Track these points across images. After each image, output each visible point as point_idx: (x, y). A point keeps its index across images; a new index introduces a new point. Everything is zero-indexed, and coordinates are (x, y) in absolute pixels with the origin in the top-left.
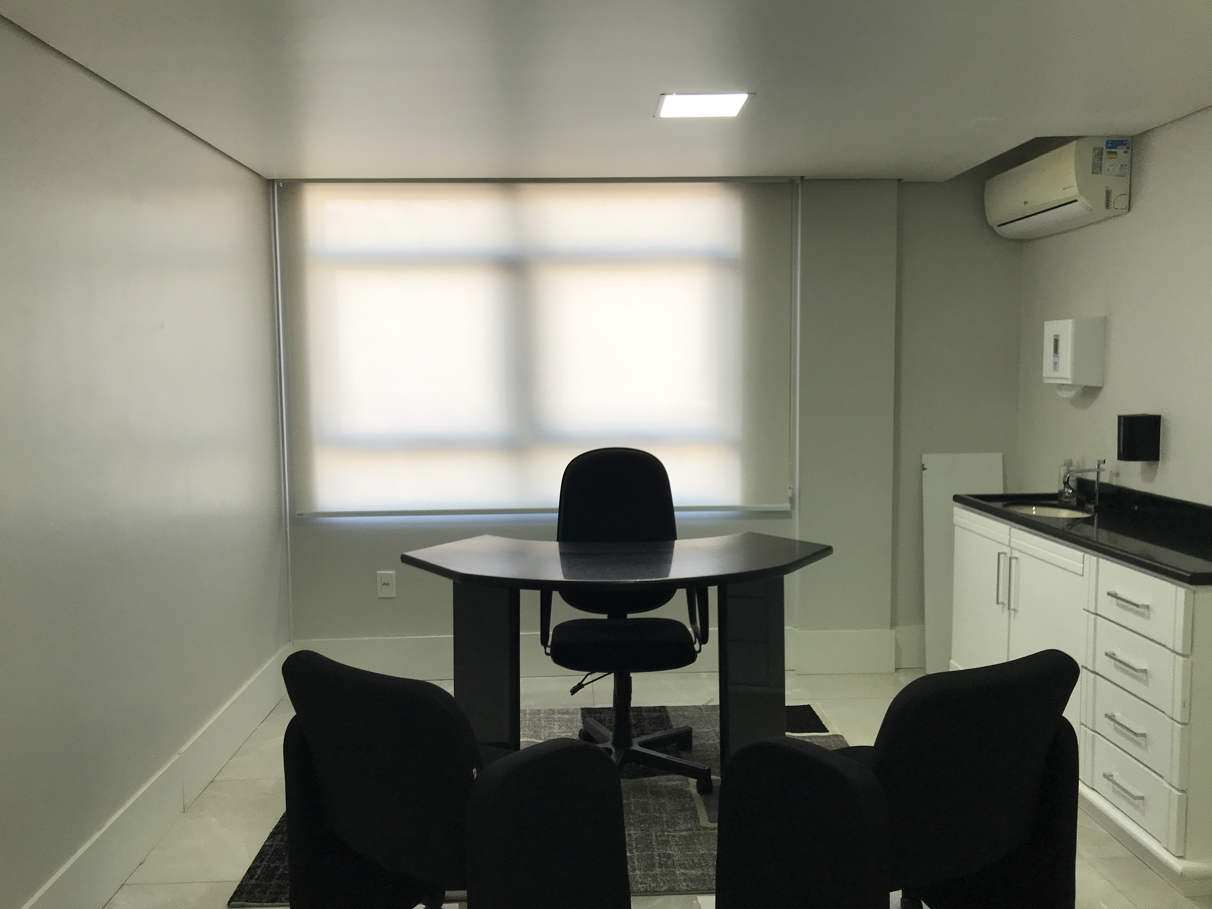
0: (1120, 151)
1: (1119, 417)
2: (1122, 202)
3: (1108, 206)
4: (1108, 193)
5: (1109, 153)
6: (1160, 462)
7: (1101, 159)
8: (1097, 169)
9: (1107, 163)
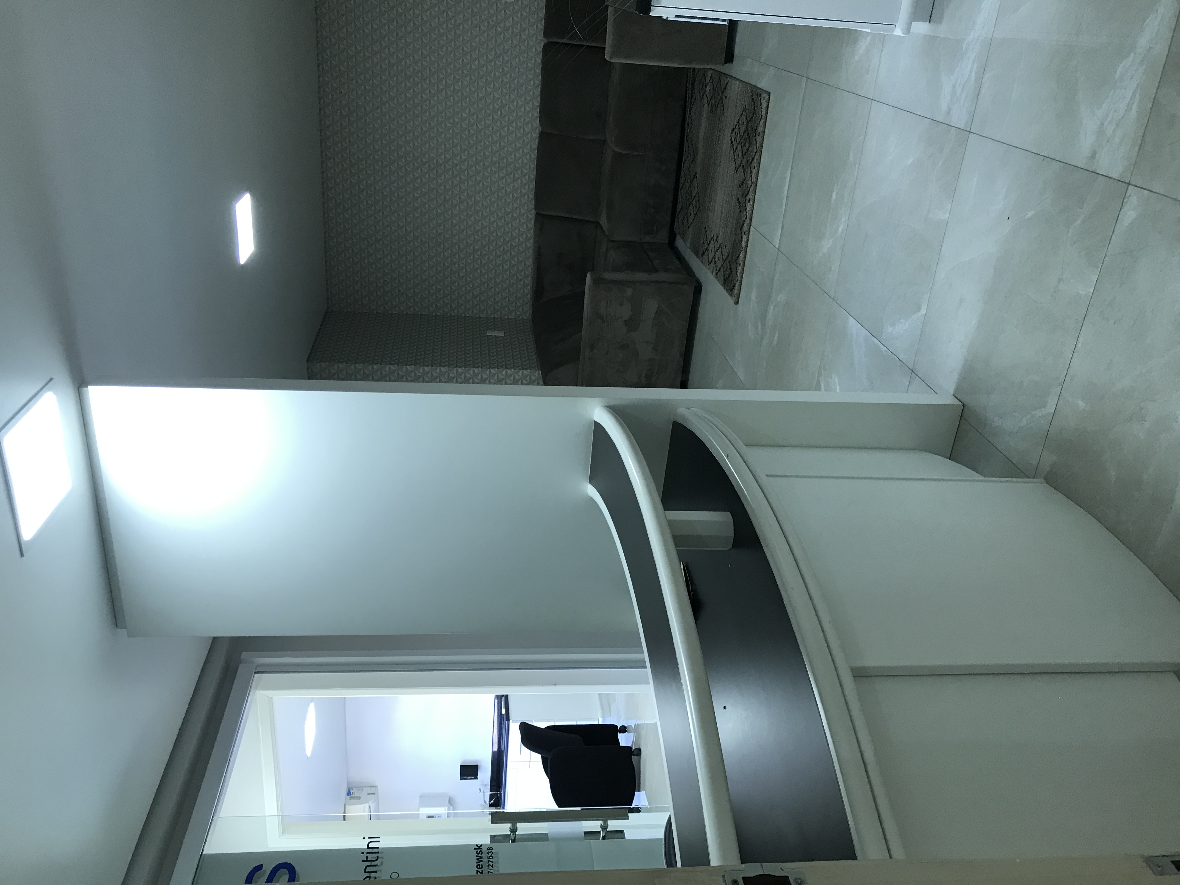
0: (352, 791)
1: (461, 779)
2: (373, 790)
3: (374, 794)
4: (368, 794)
5: (352, 794)
6: (478, 764)
7: (355, 797)
8: (359, 798)
9: (356, 795)
